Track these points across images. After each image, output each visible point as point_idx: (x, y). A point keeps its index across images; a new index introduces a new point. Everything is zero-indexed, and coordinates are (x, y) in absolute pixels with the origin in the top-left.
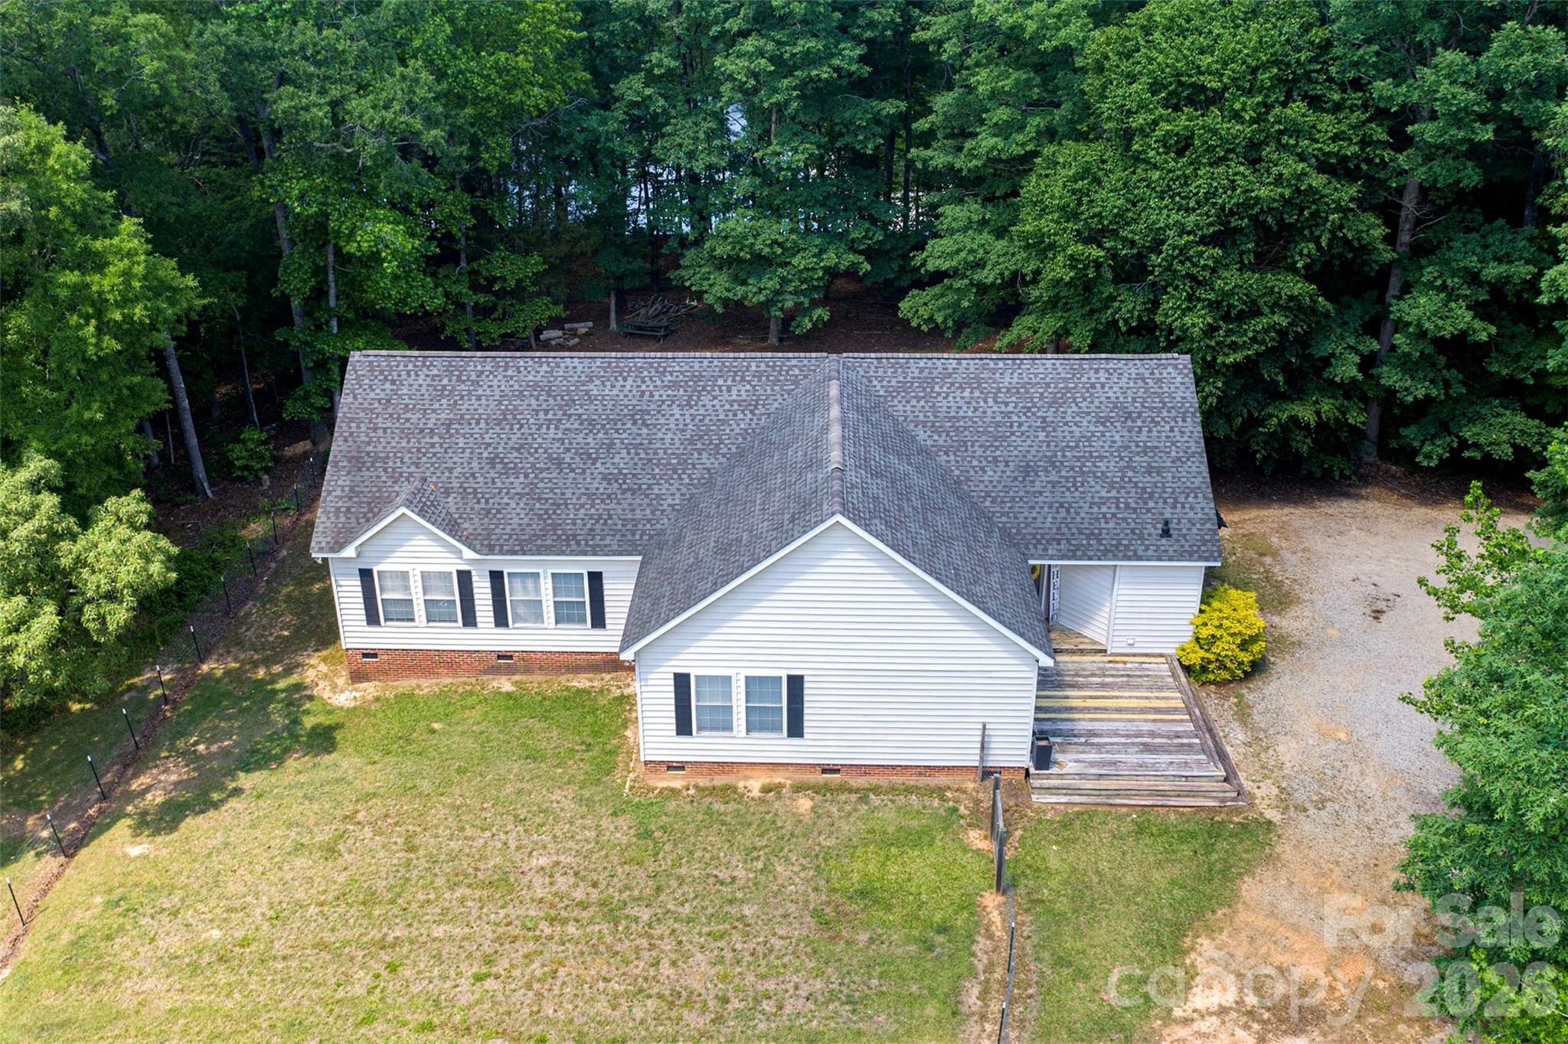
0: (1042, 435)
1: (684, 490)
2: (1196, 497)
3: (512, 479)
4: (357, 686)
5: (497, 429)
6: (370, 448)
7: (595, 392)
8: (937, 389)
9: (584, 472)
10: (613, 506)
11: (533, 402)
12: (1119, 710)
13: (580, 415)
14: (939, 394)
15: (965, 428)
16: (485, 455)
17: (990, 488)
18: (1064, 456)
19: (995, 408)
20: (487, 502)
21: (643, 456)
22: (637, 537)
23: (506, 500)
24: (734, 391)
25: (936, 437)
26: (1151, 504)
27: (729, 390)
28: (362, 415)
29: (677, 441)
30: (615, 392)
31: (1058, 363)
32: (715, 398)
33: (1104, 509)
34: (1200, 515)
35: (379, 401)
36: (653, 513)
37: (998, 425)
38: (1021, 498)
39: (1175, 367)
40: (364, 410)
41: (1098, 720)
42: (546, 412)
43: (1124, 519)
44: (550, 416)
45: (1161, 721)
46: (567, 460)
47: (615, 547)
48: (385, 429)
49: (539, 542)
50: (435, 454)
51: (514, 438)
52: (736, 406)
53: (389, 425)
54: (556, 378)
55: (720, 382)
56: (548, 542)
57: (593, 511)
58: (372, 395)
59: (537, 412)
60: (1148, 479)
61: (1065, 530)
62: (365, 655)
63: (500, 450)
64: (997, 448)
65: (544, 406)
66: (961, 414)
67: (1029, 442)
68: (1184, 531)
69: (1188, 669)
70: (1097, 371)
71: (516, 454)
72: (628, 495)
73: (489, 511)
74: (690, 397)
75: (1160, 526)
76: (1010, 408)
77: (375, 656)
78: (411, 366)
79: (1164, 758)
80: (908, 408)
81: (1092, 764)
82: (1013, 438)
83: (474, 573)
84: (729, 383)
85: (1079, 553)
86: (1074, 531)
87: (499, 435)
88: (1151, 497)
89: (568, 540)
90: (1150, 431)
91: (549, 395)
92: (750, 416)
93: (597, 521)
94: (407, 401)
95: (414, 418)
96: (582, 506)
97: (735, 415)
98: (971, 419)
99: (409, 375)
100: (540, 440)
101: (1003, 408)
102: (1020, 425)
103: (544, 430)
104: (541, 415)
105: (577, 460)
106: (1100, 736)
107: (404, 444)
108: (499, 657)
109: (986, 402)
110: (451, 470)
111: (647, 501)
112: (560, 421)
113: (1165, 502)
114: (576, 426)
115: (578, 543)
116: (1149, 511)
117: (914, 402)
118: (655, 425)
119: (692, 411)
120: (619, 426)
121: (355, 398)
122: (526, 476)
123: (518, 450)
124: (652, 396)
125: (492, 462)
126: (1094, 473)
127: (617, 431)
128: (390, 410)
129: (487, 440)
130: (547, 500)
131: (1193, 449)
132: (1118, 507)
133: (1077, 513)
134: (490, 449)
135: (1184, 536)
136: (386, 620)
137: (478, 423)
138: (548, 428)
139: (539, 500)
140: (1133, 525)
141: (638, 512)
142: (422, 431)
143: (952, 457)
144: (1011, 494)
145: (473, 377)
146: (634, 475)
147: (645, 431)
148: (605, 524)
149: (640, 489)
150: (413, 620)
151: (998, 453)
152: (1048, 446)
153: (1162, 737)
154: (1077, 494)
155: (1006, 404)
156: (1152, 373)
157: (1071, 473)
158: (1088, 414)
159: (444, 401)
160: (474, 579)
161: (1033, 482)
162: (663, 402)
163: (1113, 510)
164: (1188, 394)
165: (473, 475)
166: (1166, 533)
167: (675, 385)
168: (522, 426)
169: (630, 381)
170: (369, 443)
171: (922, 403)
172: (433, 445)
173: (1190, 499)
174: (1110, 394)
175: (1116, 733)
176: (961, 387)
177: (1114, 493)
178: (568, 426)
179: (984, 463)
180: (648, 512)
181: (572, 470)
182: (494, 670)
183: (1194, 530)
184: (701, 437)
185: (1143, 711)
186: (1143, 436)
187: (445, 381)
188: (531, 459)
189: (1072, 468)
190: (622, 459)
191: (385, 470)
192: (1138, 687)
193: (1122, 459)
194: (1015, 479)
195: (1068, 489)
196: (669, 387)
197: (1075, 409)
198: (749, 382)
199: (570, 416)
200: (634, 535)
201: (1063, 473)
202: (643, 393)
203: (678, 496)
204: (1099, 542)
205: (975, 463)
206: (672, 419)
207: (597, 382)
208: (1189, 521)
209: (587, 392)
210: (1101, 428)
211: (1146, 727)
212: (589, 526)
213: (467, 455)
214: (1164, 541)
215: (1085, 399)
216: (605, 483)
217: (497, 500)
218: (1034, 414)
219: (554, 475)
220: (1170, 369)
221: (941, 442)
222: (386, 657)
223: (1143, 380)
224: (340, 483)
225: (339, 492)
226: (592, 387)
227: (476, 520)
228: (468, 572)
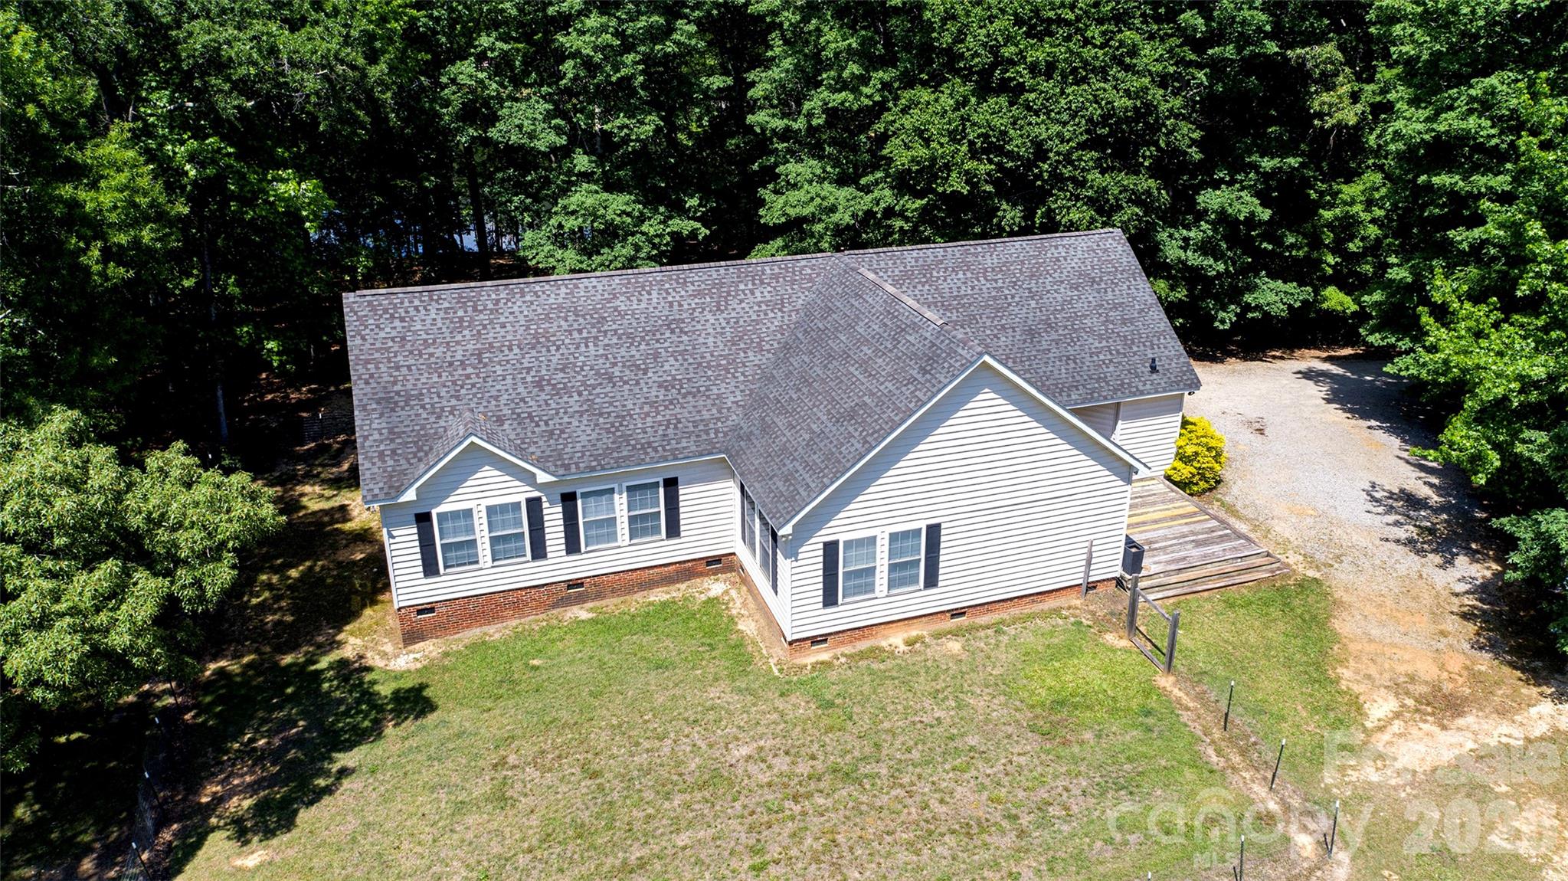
0: (1033, 304)
1: (742, 387)
2: (1165, 338)
3: (565, 399)
4: (411, 648)
5: (534, 353)
6: (397, 388)
7: (623, 308)
8: (935, 274)
9: (638, 383)
10: (678, 410)
11: (562, 323)
12: (1155, 522)
13: (616, 331)
14: (938, 278)
15: (970, 305)
16: (529, 379)
17: (1008, 351)
18: (1056, 318)
19: (988, 286)
20: (547, 424)
21: (691, 361)
22: (712, 435)
23: (566, 420)
24: (758, 294)
25: (949, 314)
26: (1135, 349)
27: (753, 293)
28: (377, 355)
29: (719, 343)
30: (643, 305)
31: (1024, 243)
32: (741, 301)
33: (1102, 357)
34: (1173, 352)
35: (393, 339)
36: (719, 412)
37: (995, 298)
38: (1035, 356)
39: (1113, 239)
40: (378, 350)
41: (1145, 531)
42: (580, 331)
43: (1120, 363)
44: (585, 335)
45: (1191, 523)
46: (617, 374)
47: (694, 448)
48: (409, 367)
49: (615, 455)
50: (474, 385)
51: (554, 360)
52: (764, 307)
53: (412, 362)
54: (579, 298)
55: (742, 286)
56: (625, 453)
57: (659, 418)
58: (382, 334)
59: (570, 332)
60: (1126, 329)
61: (1078, 378)
62: (420, 612)
63: (544, 372)
64: (1001, 317)
65: (576, 326)
66: (962, 293)
67: (1025, 310)
68: (1167, 366)
69: (1182, 485)
70: (1056, 247)
71: (562, 375)
72: (690, 398)
73: (552, 433)
74: (718, 302)
75: (1147, 365)
76: (1000, 283)
77: (432, 610)
78: (417, 302)
79: (1216, 548)
80: (917, 292)
81: (1168, 562)
82: (1011, 308)
83: (544, 499)
84: (750, 286)
85: (1096, 395)
86: (1086, 377)
87: (537, 358)
88: (1133, 343)
89: (643, 448)
90: (1113, 291)
91: (577, 316)
92: (780, 314)
93: (668, 427)
94: (425, 336)
95: (438, 353)
96: (647, 414)
97: (766, 314)
98: (972, 295)
99: (418, 311)
100: (582, 358)
101: (995, 285)
102: (1013, 297)
103: (583, 348)
104: (576, 335)
105: (627, 372)
106: (1157, 542)
107: (435, 379)
108: (569, 587)
109: (979, 281)
110: (497, 398)
111: (709, 402)
112: (596, 338)
113: (1145, 346)
114: (615, 341)
115: (655, 450)
116: (1135, 354)
117: (920, 287)
118: (694, 332)
119: (725, 315)
120: (658, 336)
121: (363, 339)
122: (580, 394)
123: (562, 370)
124: (680, 305)
125: (539, 384)
126: (1083, 329)
127: (658, 341)
128: (408, 347)
129: (526, 365)
130: (609, 413)
131: (1150, 301)
132: (1111, 354)
133: (1083, 363)
134: (533, 373)
135: (1168, 370)
136: (446, 567)
137: (511, 350)
138: (587, 346)
139: (601, 414)
140: (1128, 367)
141: (704, 413)
142: (451, 364)
143: (968, 330)
144: (1026, 354)
145: (490, 306)
146: (689, 380)
147: (685, 338)
148: (676, 428)
149: (699, 391)
150: (477, 562)
151: (1004, 322)
152: (1041, 311)
153: (1202, 534)
154: (1077, 347)
155: (996, 281)
156: (1098, 245)
157: (1066, 331)
158: (1062, 282)
159: (466, 332)
160: (545, 505)
161: (1039, 342)
162: (694, 309)
163: (1109, 357)
164: (1130, 259)
165: (523, 400)
166: (1154, 369)
167: (699, 293)
168: (558, 349)
169: (654, 294)
170: (395, 383)
171: (927, 287)
172: (468, 377)
173: (1162, 341)
174: (1074, 265)
175: (1167, 539)
176: (953, 271)
177: (1104, 343)
178: (606, 341)
179: (996, 332)
180: (714, 411)
181: (626, 383)
182: (565, 602)
183: (1174, 365)
184: (741, 338)
185: (1173, 518)
186: (1110, 295)
187: (461, 313)
188: (580, 378)
189: (1066, 327)
190: (671, 366)
191: (423, 407)
192: (1154, 503)
193: (1101, 315)
194: (1025, 341)
195: (1069, 344)
196: (695, 296)
197: (1051, 279)
198: (769, 284)
199: (606, 332)
200: (708, 434)
201: (1061, 332)
202: (671, 304)
203: (738, 393)
204: (1107, 383)
205: (988, 332)
206: (708, 325)
207: (623, 298)
208: (1167, 358)
209: (616, 309)
210: (1076, 293)
211: (1186, 529)
212: (660, 432)
213: (509, 380)
214: (1154, 376)
215: (1055, 271)
216: (663, 391)
217: (557, 420)
218: (1020, 287)
219: (608, 389)
220: (1110, 241)
221: (954, 318)
222: (444, 609)
223: (1094, 251)
224: (374, 426)
225: (376, 436)
226: (618, 303)
227: (541, 443)
228: (539, 499)
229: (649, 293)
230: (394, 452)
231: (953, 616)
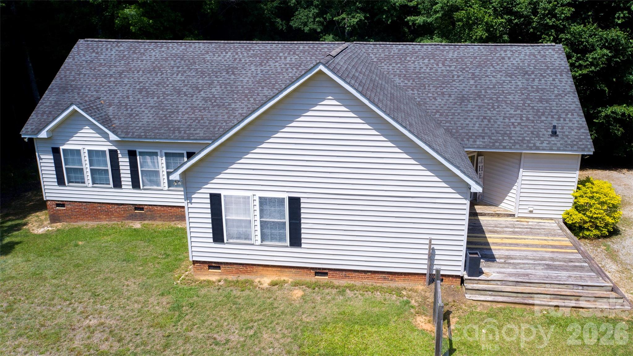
0: (472, 82)
1: (250, 106)
2: (572, 115)
3: (149, 99)
4: (53, 225)
5: (148, 75)
6: (73, 83)
7: (208, 58)
8: (408, 59)
9: (192, 96)
10: (206, 113)
11: (172, 62)
12: (527, 246)
13: (197, 69)
14: (409, 61)
15: (425, 78)
16: (138, 87)
17: (439, 108)
18: (486, 92)
19: (443, 68)
20: (132, 110)
21: (229, 89)
22: (217, 129)
23: (143, 109)
24: (288, 59)
25: (406, 82)
26: (543, 118)
27: (285, 58)
28: (75, 67)
29: (250, 81)
30: (220, 58)
31: (481, 47)
32: (277, 62)
33: (513, 120)
34: (576, 125)
35: (86, 62)
36: (229, 117)
37: (445, 76)
38: (459, 114)
39: (554, 50)
40: (76, 65)
41: (512, 250)
42: (178, 67)
43: (526, 126)
44: (180, 69)
45: (557, 252)
46: (184, 90)
47: (202, 135)
48: (85, 75)
49: (157, 131)
50: (109, 87)
51: (156, 79)
52: (288, 66)
53: (88, 72)
54: (188, 52)
55: (281, 54)
56: (162, 131)
57: (193, 116)
58: (84, 59)
59: (173, 67)
60: (541, 105)
61: (487, 131)
62: (58, 205)
63: (147, 85)
64: (444, 88)
65: (178, 65)
66: (423, 70)
67: (464, 85)
68: (567, 133)
69: (571, 227)
70: (505, 51)
71: (155, 87)
72: (216, 108)
73: (131, 115)
74: (262, 61)
75: (550, 130)
76: (453, 68)
77: (63, 205)
78: (109, 46)
79: (564, 274)
80: (391, 67)
81: (511, 275)
82: (454, 83)
83: (119, 152)
84: (286, 55)
85: (497, 144)
86: (494, 131)
87: (148, 78)
88: (543, 114)
89: (174, 130)
90: (540, 80)
91: (182, 60)
92: (295, 70)
93: (194, 121)
94: (102, 62)
95: (103, 69)
96: (187, 113)
97: (287, 70)
98: (428, 73)
99: (107, 50)
100: (171, 81)
101: (448, 68)
102: (458, 76)
103: (175, 76)
104: (175, 69)
105: (190, 90)
106: (515, 259)
107: (93, 81)
108: (136, 209)
109: (438, 65)
110: (115, 94)
111: (226, 111)
112: (185, 72)
113: (553, 117)
114: (194, 74)
115: (180, 133)
116: (542, 122)
117: (394, 65)
118: (239, 74)
119: (262, 68)
120: (219, 74)
121: (74, 60)
122: (158, 98)
123: (157, 85)
124: (240, 60)
125: (140, 91)
126: (505, 101)
127: (216, 77)
128: (91, 66)
129: (141, 80)
130: (167, 109)
131: (568, 90)
132: (521, 119)
133: (495, 122)
134: (141, 85)
135: (567, 136)
136: (69, 182)
137: (138, 72)
138: (177, 75)
139: (162, 110)
140: (532, 129)
141: (220, 117)
142: (106, 75)
143: (416, 92)
144: (453, 111)
145: (142, 51)
146: (221, 98)
147: (233, 77)
148: (199, 122)
149: (223, 105)
150: (84, 183)
151: (444, 90)
152: (476, 87)
153: (560, 261)
154: (495, 112)
155: (450, 66)
156: (539, 52)
157: (491, 101)
158: (501, 71)
159: (123, 62)
160: (120, 156)
161: (467, 105)
162: (246, 63)
163: (519, 121)
164: (562, 62)
165: (128, 97)
166: (554, 134)
167: (255, 56)
168: (163, 74)
169: (229, 54)
170: (73, 81)
171: (399, 65)
172: (109, 82)
173: (569, 116)
174: (514, 62)
175: (526, 258)
176: (423, 58)
177: (519, 112)
178: (189, 74)
179: (436, 95)
180: (226, 117)
181: (186, 95)
182: (133, 217)
183: (573, 133)
184: (265, 80)
185: (543, 246)
186: (536, 82)
187: (126, 53)
188: (164, 90)
189: (491, 99)
190: (216, 90)
191: (78, 94)
192: (538, 234)
193: (523, 94)
194: (455, 103)
195: (489, 109)
196: (251, 57)
197: (493, 69)
198: (298, 55)
199: (191, 69)
200: (214, 128)
201: (486, 101)
202: (235, 59)
203: (245, 109)
204: (510, 138)
205: (430, 95)
206: (250, 72)
207: (211, 54)
208: (570, 128)
209: (204, 59)
210: (509, 79)
211: (548, 255)
212: (188, 123)
213: (127, 87)
214: (553, 138)
215: (498, 64)
216: (203, 102)
217: (138, 109)
218: (467, 71)
219: (175, 97)
220: (550, 51)
221: (409, 84)
222: (69, 206)
223: (534, 55)
224: (50, 99)
225: (48, 104)
226: (207, 56)
227: (123, 119)
228: (116, 151)
229: (227, 53)
230: (50, 113)
231: (317, 274)
